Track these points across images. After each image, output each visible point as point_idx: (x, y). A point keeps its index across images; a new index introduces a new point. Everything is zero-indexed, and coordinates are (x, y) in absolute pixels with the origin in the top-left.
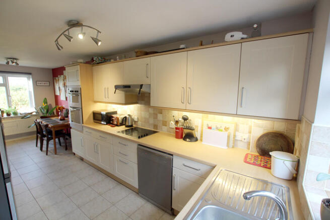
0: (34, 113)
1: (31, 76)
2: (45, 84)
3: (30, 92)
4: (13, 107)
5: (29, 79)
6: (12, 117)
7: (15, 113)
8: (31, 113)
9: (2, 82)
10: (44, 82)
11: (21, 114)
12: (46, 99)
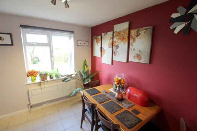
0: (73, 76)
1: (72, 35)
2: (84, 44)
3: (71, 53)
4: (55, 69)
5: (70, 38)
6: (54, 80)
7: (57, 76)
8: (71, 75)
9: (47, 42)
10: (83, 42)
11: (62, 76)
12: (85, 60)
